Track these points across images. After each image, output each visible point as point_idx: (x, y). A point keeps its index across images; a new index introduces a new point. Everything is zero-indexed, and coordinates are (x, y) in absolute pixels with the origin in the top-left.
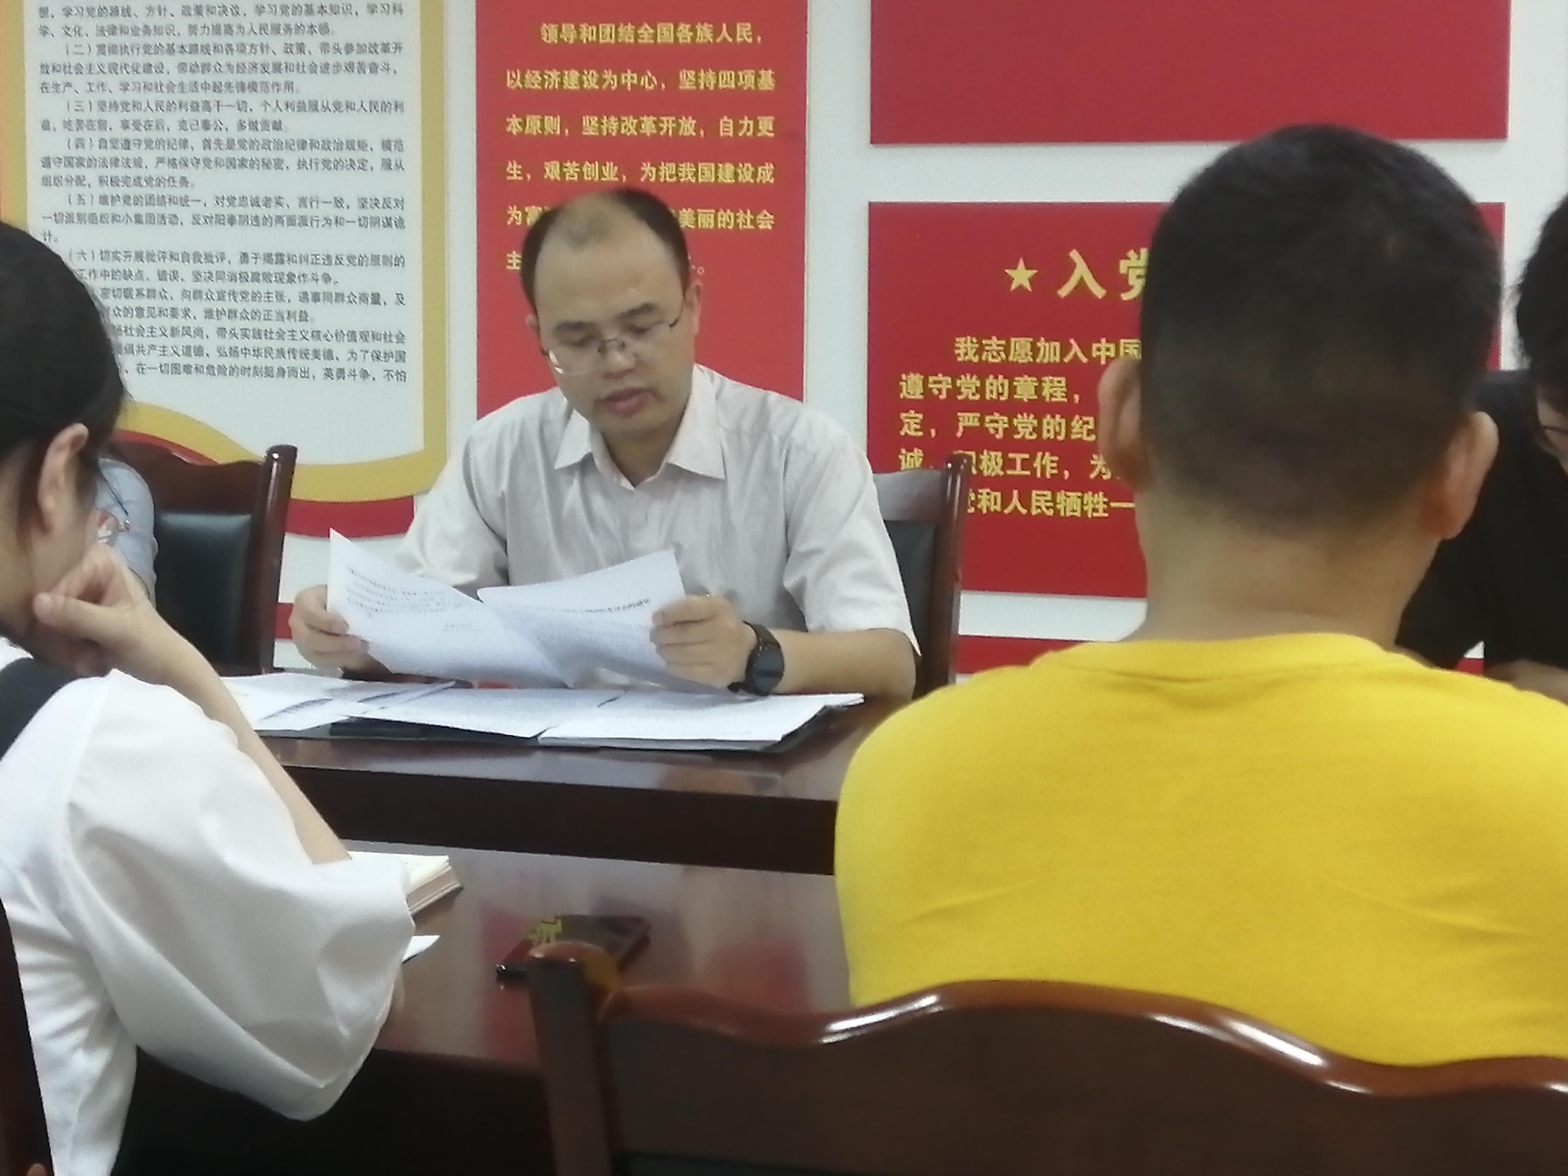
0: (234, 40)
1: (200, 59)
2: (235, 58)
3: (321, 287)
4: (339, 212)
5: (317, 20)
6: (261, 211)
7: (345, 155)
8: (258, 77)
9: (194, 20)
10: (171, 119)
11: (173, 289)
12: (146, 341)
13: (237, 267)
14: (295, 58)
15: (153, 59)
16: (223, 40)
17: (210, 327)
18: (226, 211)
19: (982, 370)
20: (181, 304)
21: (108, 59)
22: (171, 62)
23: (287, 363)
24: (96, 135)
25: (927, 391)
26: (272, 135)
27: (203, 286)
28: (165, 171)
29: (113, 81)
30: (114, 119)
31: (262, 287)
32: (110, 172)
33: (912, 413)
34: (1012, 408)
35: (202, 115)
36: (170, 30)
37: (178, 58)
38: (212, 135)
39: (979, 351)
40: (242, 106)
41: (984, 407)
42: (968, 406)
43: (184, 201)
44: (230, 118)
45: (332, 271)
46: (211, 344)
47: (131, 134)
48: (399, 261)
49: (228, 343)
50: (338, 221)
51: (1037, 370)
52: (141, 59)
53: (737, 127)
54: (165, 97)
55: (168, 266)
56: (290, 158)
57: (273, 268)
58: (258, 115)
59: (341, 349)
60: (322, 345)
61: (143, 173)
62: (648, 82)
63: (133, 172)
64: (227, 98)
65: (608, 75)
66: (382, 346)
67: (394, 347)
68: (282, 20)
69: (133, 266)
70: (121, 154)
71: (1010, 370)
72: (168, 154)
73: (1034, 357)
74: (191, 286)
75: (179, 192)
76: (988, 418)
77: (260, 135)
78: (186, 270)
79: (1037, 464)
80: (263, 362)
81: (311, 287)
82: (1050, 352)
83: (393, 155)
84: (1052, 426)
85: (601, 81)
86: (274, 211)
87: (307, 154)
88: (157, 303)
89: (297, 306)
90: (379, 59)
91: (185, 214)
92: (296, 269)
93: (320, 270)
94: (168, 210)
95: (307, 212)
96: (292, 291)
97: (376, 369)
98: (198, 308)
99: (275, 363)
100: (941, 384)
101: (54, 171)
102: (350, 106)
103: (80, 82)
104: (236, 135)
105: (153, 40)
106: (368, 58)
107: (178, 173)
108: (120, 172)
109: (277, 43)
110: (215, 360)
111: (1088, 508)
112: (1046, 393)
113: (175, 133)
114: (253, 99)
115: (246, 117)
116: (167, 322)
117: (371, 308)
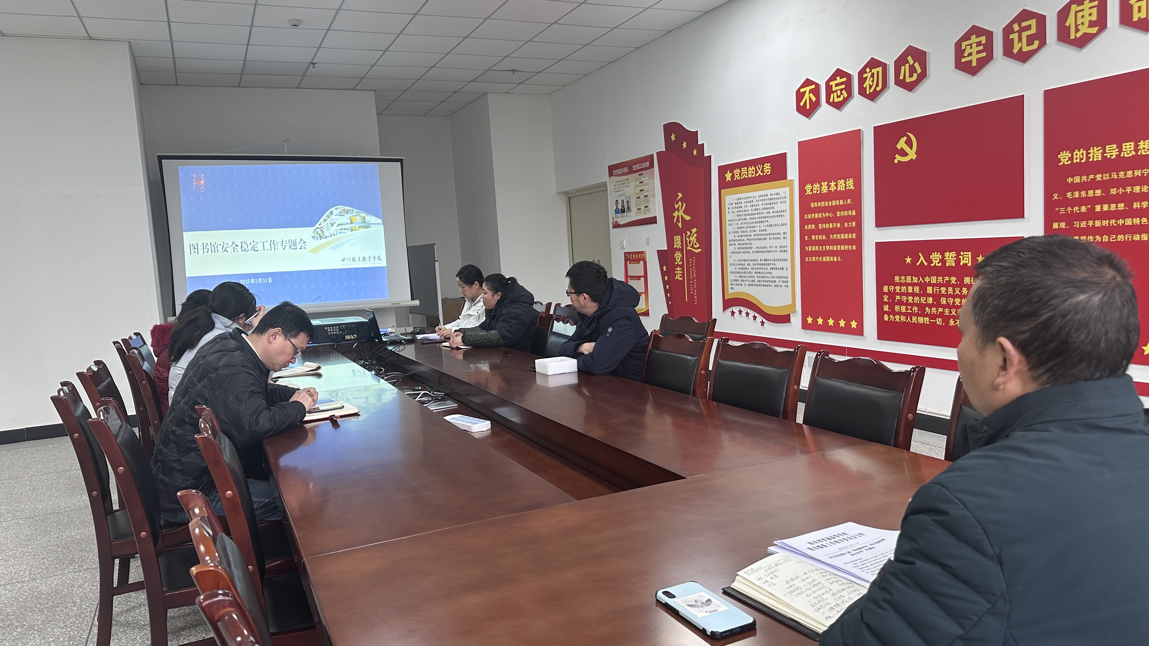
0: (758, 212)
1: (753, 216)
2: (759, 216)
3: (773, 266)
4: (777, 249)
5: (772, 206)
6: (763, 250)
7: (777, 236)
8: (762, 220)
9: (752, 208)
10: (749, 230)
11: (750, 267)
12: (746, 279)
13: (760, 262)
14: (768, 215)
15: (746, 217)
16: (756, 212)
17: (756, 275)
18: (758, 250)
19: (901, 285)
20: (751, 271)
21: (739, 218)
22: (748, 217)
23: (768, 283)
24: (737, 234)
25: (889, 290)
26: (765, 232)
27: (755, 267)
28: (748, 242)
29: (739, 222)
30: (740, 230)
31: (764, 267)
32: (740, 242)
33: (886, 296)
34: (907, 294)
35: (753, 229)
36: (748, 210)
37: (750, 216)
38: (755, 233)
39: (900, 280)
40: (760, 226)
41: (901, 294)
42: (898, 294)
43: (751, 248)
44: (758, 229)
45: (775, 262)
46: (756, 279)
47: (743, 234)
48: (786, 260)
49: (759, 279)
50: (776, 251)
51: (913, 285)
52: (744, 217)
53: (848, 225)
54: (748, 225)
55: (749, 262)
56: (768, 237)
57: (766, 262)
58: (763, 228)
59: (777, 280)
60: (774, 279)
61: (744, 242)
62: (831, 215)
63: (743, 242)
64: (758, 225)
65: (823, 214)
66: (784, 280)
67: (786, 280)
68: (766, 207)
69: (743, 262)
70: (741, 238)
71: (907, 285)
72: (748, 238)
73: (912, 281)
74: (753, 267)
75: (750, 246)
76: (902, 297)
77: (763, 233)
78: (751, 263)
79: (913, 309)
80: (764, 283)
81: (772, 266)
82: (915, 280)
83: (785, 236)
84: (917, 299)
85: (822, 215)
86: (765, 249)
87: (771, 236)
88: (747, 271)
89: (770, 271)
90: (782, 214)
91: (751, 251)
92: (769, 262)
93: (773, 262)
94: (749, 250)
95: (771, 249)
96: (769, 267)
97: (783, 285)
98: (754, 271)
99: (766, 284)
100: (892, 288)
101: (732, 242)
102: (778, 225)
103: (734, 223)
104: (759, 233)
105: (746, 213)
106: (780, 214)
107: (750, 242)
108: (741, 242)
109: (765, 211)
110: (756, 283)
111: (925, 321)
112: (915, 290)
113: (749, 233)
114: (761, 224)
115: (760, 229)
116: (749, 275)
117: (781, 271)
